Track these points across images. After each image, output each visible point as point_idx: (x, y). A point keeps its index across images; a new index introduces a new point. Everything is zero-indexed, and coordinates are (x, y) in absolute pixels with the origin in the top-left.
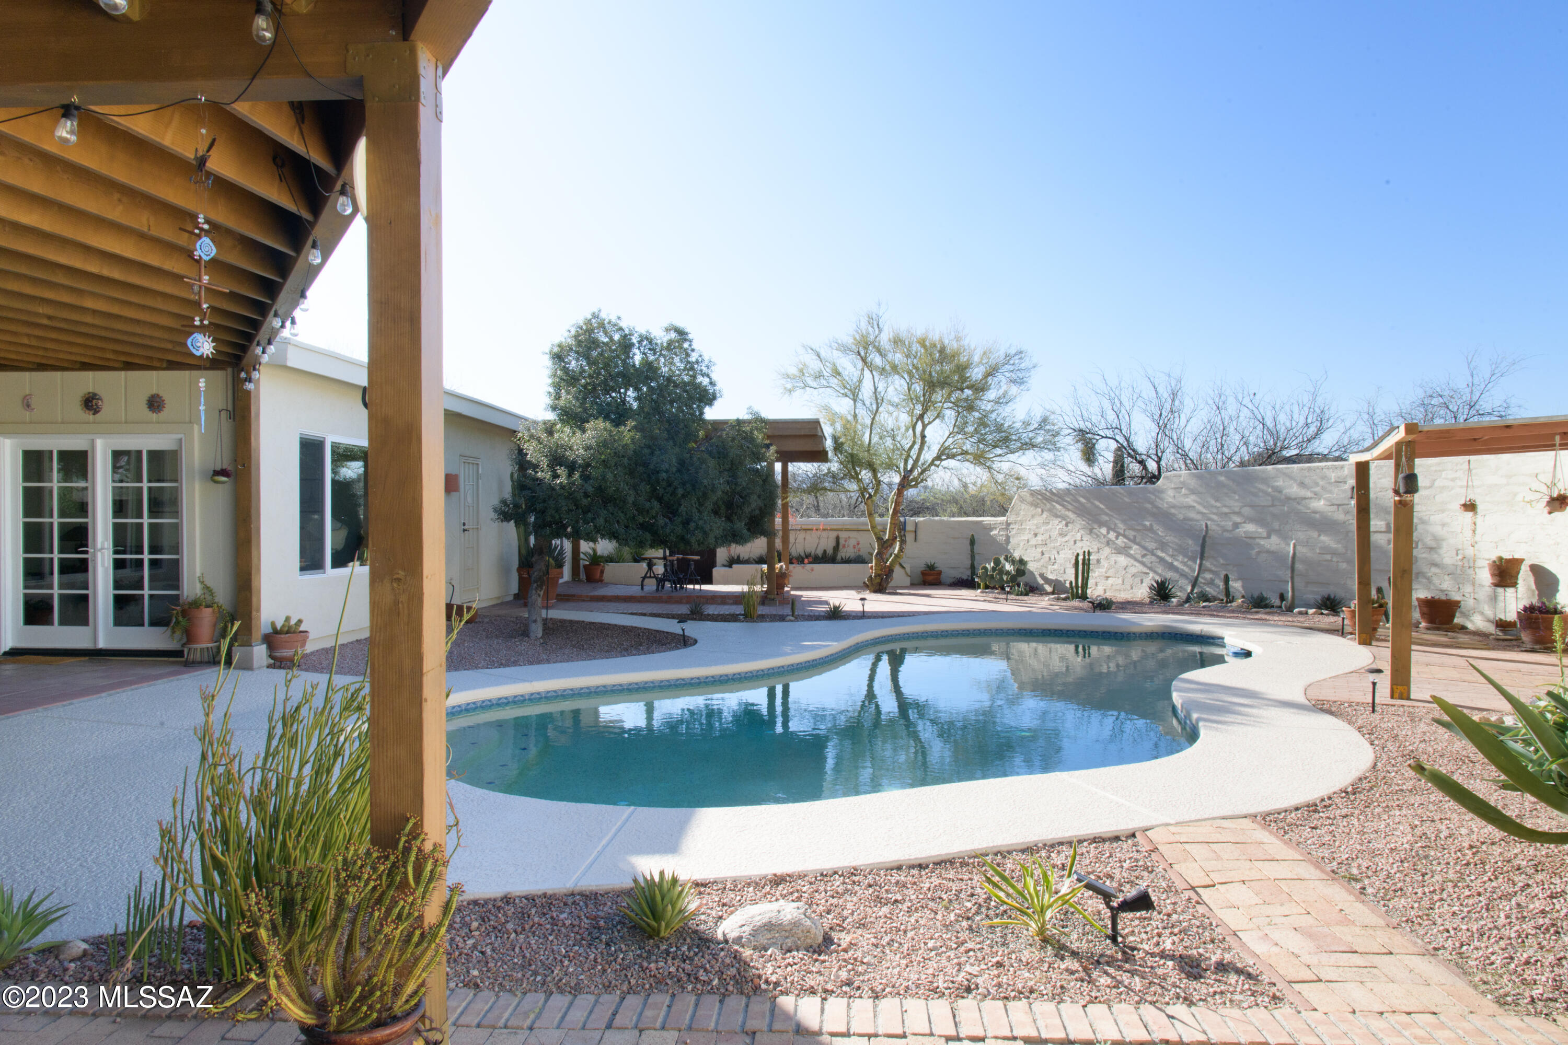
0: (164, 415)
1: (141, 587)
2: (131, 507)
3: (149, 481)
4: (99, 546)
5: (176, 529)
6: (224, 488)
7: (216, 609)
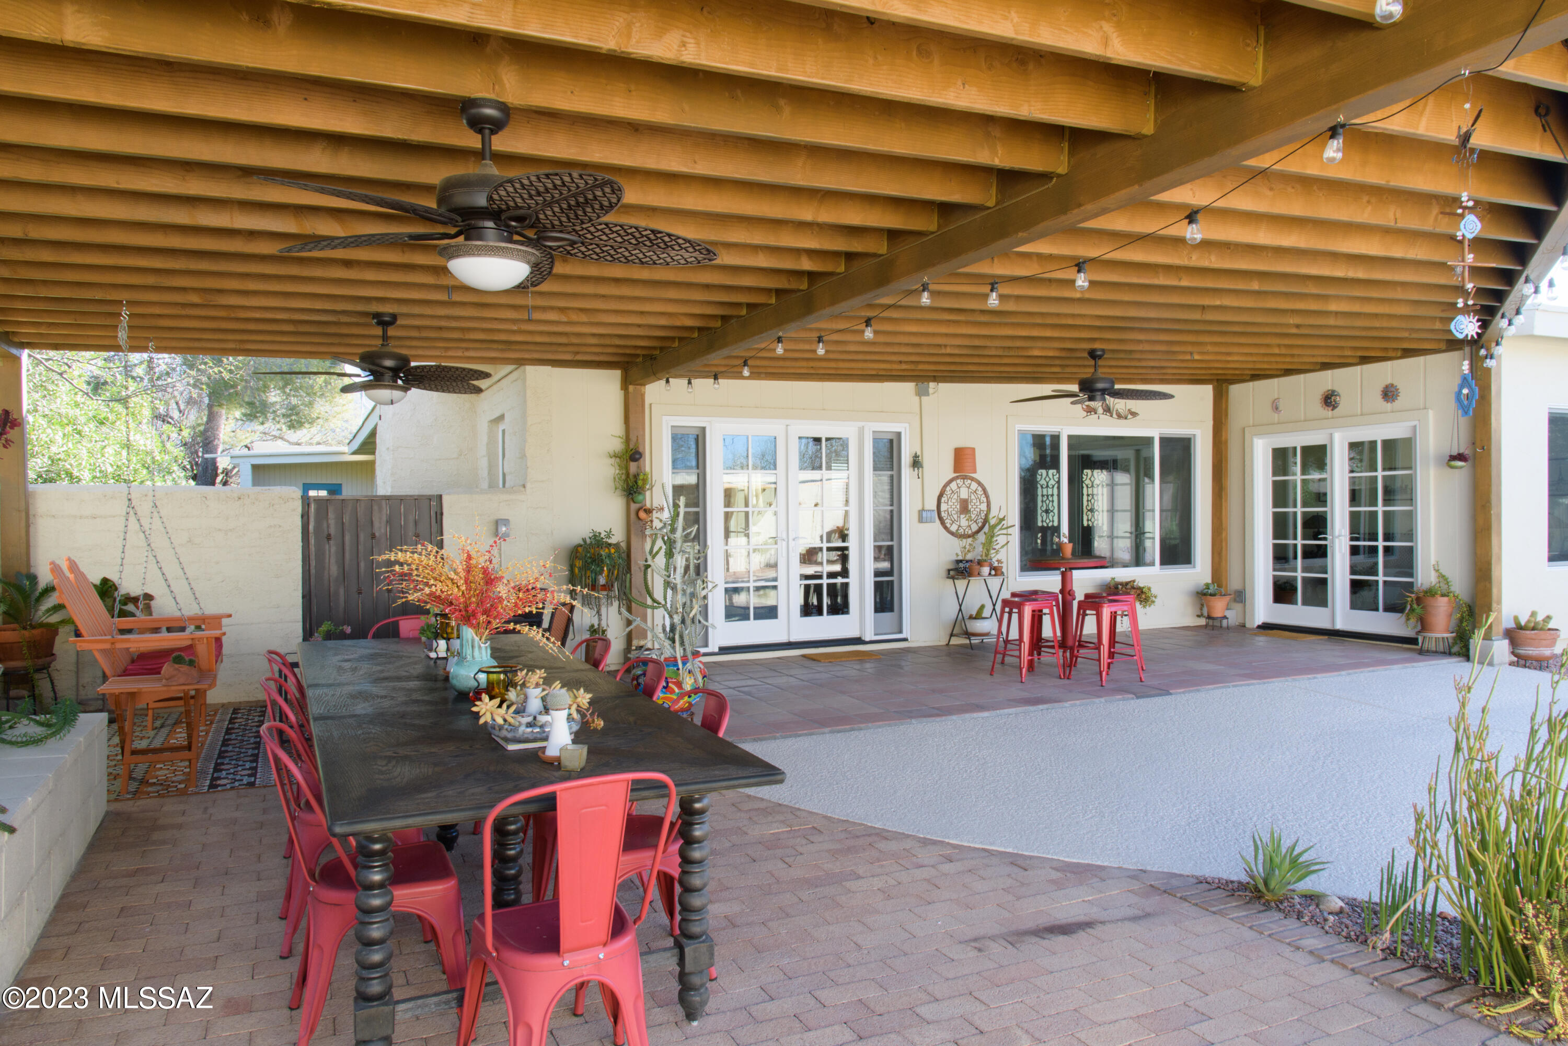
0: (1398, 404)
1: (1376, 573)
2: (1364, 496)
3: (1384, 469)
4: (1337, 533)
5: (1410, 516)
6: (1461, 474)
7: (1452, 599)
